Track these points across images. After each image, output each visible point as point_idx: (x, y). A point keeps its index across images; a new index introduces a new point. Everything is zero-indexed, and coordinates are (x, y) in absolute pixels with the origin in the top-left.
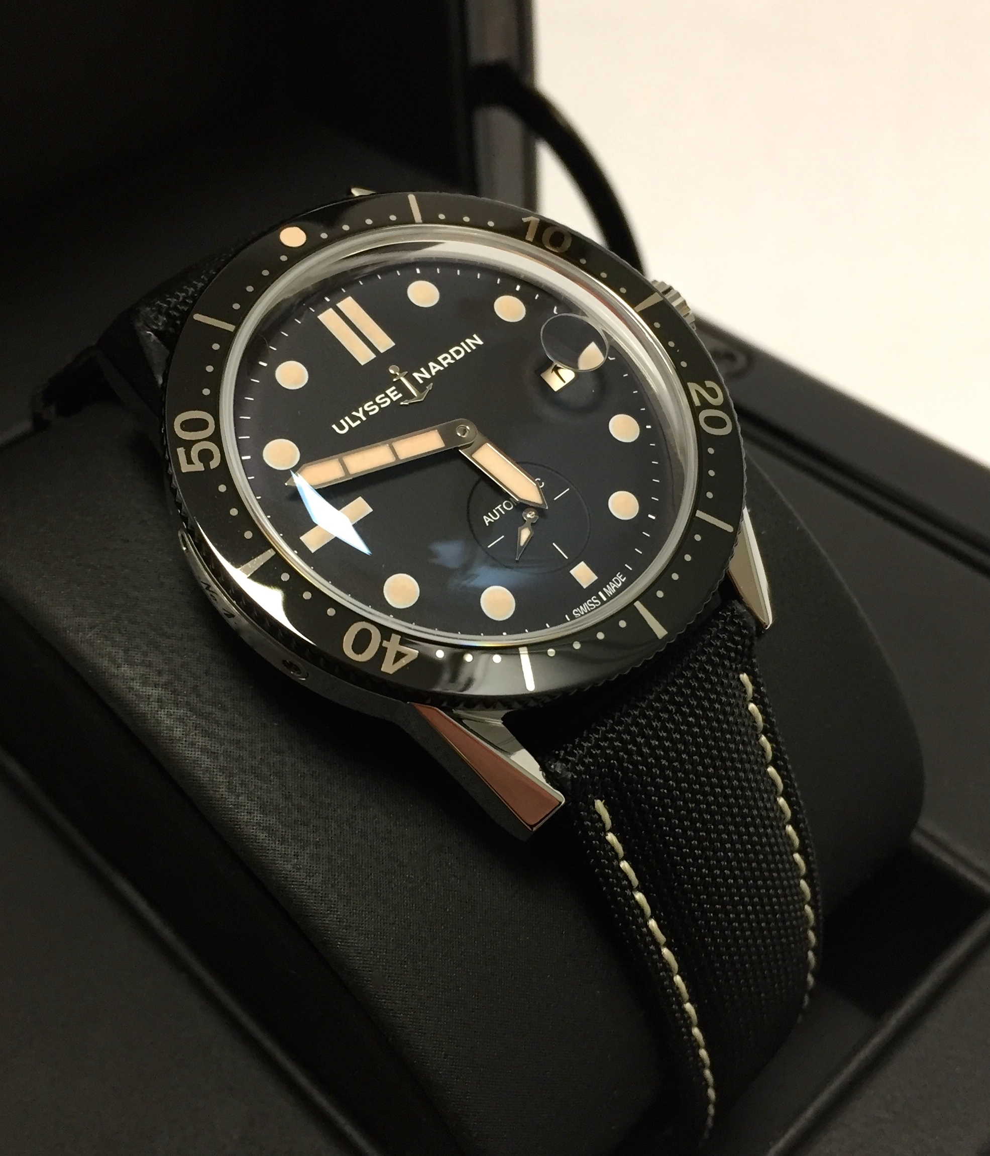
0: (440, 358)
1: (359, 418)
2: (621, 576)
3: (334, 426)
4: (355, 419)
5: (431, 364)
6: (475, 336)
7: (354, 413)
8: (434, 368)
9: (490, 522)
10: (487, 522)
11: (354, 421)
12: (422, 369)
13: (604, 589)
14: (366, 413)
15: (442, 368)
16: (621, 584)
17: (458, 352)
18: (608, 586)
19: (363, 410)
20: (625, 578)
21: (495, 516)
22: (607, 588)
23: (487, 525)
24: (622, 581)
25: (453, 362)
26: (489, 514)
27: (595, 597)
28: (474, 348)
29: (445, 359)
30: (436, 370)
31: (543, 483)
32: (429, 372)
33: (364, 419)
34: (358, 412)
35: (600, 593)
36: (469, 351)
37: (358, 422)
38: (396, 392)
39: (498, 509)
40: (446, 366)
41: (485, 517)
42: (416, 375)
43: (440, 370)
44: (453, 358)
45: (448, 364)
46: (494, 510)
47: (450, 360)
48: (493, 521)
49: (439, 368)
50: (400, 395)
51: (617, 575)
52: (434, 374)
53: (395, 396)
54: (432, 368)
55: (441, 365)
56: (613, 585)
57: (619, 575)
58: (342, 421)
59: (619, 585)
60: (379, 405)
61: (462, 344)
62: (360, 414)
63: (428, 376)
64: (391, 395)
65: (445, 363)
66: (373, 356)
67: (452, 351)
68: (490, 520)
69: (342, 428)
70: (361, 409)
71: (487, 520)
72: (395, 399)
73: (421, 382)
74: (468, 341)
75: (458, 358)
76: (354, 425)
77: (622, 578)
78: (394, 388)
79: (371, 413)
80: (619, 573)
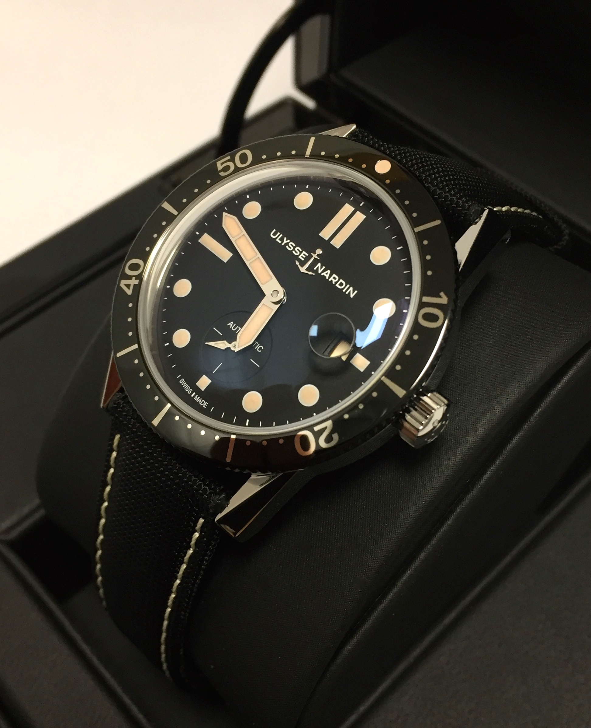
0: (334, 275)
1: (283, 242)
2: (206, 405)
3: (275, 230)
4: (282, 239)
5: (329, 271)
6: (356, 292)
7: (285, 238)
8: (327, 274)
9: (229, 326)
10: (229, 324)
11: (279, 240)
12: (324, 267)
13: (197, 396)
14: (287, 244)
15: (327, 278)
16: (202, 405)
17: (341, 284)
18: (199, 397)
19: (289, 243)
20: (205, 407)
21: (234, 328)
22: (197, 397)
23: (228, 325)
24: (203, 405)
25: (334, 283)
26: (235, 324)
27: (192, 390)
28: (347, 293)
29: (335, 278)
30: (326, 275)
31: (260, 351)
32: (323, 272)
33: (283, 244)
34: (287, 240)
35: (194, 393)
36: (344, 291)
37: (280, 242)
38: (304, 257)
39: (239, 329)
40: (330, 280)
41: (232, 322)
42: (319, 265)
43: (326, 277)
44: (336, 283)
45: (332, 281)
46: (238, 327)
47: (334, 281)
48: (231, 327)
49: (327, 277)
50: (303, 259)
51: (206, 403)
52: (322, 274)
53: (302, 257)
54: (326, 272)
55: (330, 277)
56: (200, 400)
57: (206, 404)
58: (279, 233)
59: (201, 404)
60: (294, 249)
61: (348, 286)
62: (285, 242)
63: (320, 271)
64: (302, 255)
65: (331, 279)
66: (327, 239)
67: (341, 281)
68: (231, 325)
69: (274, 234)
70: (289, 241)
71: (231, 324)
72: (300, 257)
73: (315, 269)
74: (351, 289)
75: (337, 285)
76: (278, 240)
77: (205, 406)
78: (307, 255)
79: (287, 247)
80: (208, 404)
